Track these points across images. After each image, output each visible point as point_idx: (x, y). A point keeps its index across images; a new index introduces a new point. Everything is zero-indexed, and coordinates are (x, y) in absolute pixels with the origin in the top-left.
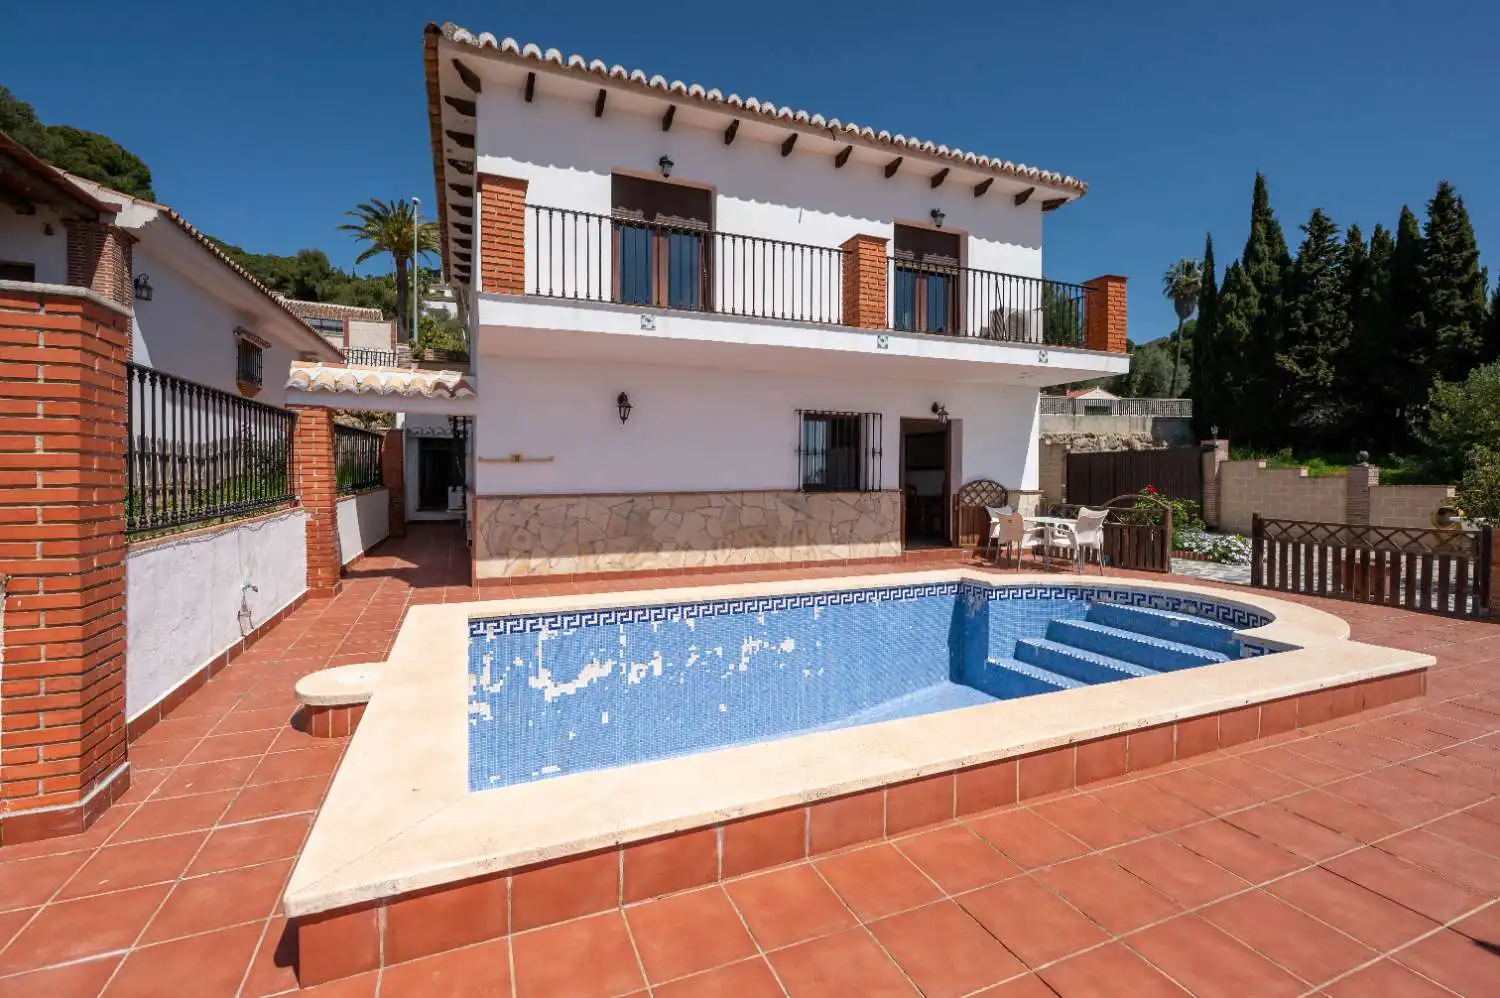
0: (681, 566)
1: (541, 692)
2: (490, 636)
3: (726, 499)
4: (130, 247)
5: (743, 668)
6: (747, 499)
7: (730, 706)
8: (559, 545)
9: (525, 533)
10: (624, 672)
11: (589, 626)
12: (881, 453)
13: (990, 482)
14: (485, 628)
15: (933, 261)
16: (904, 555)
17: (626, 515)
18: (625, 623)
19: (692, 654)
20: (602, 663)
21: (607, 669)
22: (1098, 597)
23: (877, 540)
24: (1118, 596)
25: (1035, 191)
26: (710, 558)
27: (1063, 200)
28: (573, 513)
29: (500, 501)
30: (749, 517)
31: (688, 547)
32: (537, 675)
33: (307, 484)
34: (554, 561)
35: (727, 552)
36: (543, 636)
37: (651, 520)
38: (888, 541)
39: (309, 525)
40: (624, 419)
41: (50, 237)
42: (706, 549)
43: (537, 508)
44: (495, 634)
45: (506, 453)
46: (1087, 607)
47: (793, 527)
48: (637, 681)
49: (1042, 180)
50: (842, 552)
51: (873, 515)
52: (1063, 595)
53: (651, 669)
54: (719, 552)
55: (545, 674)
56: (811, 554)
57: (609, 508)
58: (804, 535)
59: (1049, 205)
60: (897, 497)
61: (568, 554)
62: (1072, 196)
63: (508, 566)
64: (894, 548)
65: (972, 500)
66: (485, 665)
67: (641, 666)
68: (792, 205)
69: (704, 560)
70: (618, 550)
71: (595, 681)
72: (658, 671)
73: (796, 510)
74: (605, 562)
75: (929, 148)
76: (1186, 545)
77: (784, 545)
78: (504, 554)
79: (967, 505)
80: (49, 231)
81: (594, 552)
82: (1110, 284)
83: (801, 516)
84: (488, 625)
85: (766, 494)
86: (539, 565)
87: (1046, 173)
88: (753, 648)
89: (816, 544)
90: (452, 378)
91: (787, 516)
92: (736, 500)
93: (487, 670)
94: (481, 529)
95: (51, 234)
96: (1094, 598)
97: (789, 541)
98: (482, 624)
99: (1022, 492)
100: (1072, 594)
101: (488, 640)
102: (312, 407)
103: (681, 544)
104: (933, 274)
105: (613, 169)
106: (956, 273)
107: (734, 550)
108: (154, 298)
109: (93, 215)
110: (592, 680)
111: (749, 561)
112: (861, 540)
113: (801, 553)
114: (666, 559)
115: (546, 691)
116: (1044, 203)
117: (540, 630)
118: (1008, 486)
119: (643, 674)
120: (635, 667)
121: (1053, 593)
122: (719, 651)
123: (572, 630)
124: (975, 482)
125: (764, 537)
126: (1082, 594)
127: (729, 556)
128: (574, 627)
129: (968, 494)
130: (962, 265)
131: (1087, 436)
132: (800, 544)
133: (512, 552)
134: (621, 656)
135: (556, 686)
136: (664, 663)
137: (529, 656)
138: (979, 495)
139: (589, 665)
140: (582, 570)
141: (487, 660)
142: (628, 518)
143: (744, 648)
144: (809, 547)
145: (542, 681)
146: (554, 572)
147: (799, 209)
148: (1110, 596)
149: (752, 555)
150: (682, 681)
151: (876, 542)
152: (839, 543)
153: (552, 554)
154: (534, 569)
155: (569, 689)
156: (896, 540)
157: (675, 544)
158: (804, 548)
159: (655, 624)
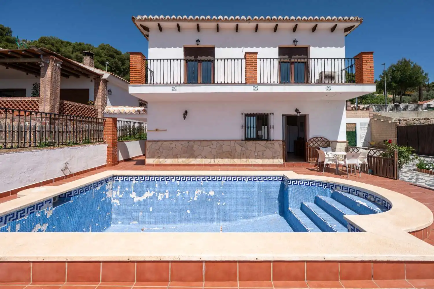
0: (203, 163)
1: (133, 199)
2: (120, 181)
3: (218, 142)
4: (107, 83)
5: (195, 199)
6: (225, 143)
7: (191, 212)
8: (168, 155)
9: (158, 151)
10: (157, 196)
11: (147, 180)
12: (273, 127)
13: (322, 138)
14: (118, 179)
15: (296, 58)
16: (284, 164)
17: (186, 147)
18: (157, 180)
19: (178, 193)
20: (151, 192)
21: (152, 194)
22: (336, 188)
23: (273, 158)
24: (344, 188)
25: (337, 25)
26: (212, 161)
27: (354, 26)
28: (172, 146)
29: (152, 142)
30: (226, 148)
31: (205, 158)
32: (132, 193)
33: (108, 137)
34: (166, 160)
35: (218, 159)
36: (134, 182)
37: (194, 148)
38: (278, 158)
39: (108, 147)
40: (185, 118)
41: (91, 83)
42: (211, 158)
43: (162, 144)
44: (121, 180)
45: (155, 129)
46: (332, 192)
47: (241, 153)
48: (161, 199)
49: (340, 21)
50: (260, 161)
51: (271, 149)
52: (321, 185)
53: (165, 195)
54: (215, 160)
55: (134, 193)
56: (248, 162)
57: (182, 145)
58: (245, 156)
59: (347, 30)
60: (281, 143)
61: (170, 158)
62: (356, 24)
63: (154, 161)
64: (280, 161)
65: (314, 145)
66: (118, 189)
67: (162, 195)
68: (240, 47)
69: (210, 162)
70: (184, 157)
71: (148, 197)
72: (167, 197)
73: (242, 147)
74: (180, 161)
75: (287, 18)
76: (427, 167)
77: (238, 158)
78: (153, 157)
79: (312, 147)
80: (92, 81)
81: (177, 158)
82: (363, 55)
83: (244, 149)
84: (119, 178)
85: (232, 142)
86: (162, 161)
87: (340, 18)
88: (199, 193)
89: (249, 158)
90: (141, 109)
91: (239, 148)
92: (221, 142)
93: (119, 190)
94: (148, 149)
95: (92, 82)
96: (334, 188)
97: (239, 157)
98: (118, 177)
99: (337, 142)
100: (325, 186)
101: (119, 182)
102: (109, 118)
103: (203, 156)
104: (296, 62)
105: (184, 46)
106: (306, 61)
107: (220, 159)
108: (112, 94)
109: (99, 77)
110: (147, 197)
111: (225, 163)
112: (266, 158)
113: (244, 161)
114: (198, 161)
115: (134, 199)
116: (345, 29)
117: (133, 180)
118: (330, 139)
119: (163, 197)
120: (160, 195)
121: (317, 184)
122: (187, 193)
123: (142, 181)
124: (315, 138)
125: (231, 155)
126: (329, 186)
127: (219, 161)
128: (143, 180)
129: (312, 142)
130: (309, 58)
131: (425, 119)
132: (243, 158)
133: (155, 157)
134: (156, 190)
135: (137, 198)
136: (169, 194)
137: (130, 188)
138: (317, 143)
139: (147, 192)
140: (174, 163)
141: (119, 187)
142: (187, 148)
143: (196, 193)
144: (247, 160)
145: (133, 195)
146: (166, 163)
147: (242, 48)
148: (340, 188)
149: (226, 161)
150: (175, 201)
151: (272, 159)
152: (258, 158)
153: (166, 158)
154: (161, 162)
155: (141, 199)
156: (281, 158)
157: (201, 157)
158: (245, 160)
159: (167, 181)
